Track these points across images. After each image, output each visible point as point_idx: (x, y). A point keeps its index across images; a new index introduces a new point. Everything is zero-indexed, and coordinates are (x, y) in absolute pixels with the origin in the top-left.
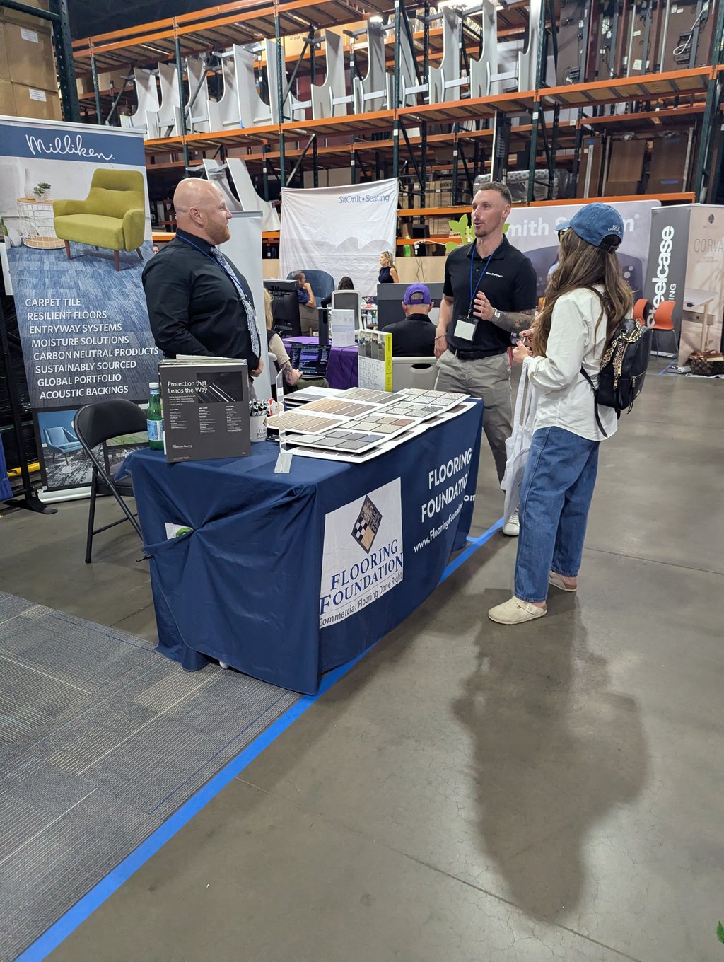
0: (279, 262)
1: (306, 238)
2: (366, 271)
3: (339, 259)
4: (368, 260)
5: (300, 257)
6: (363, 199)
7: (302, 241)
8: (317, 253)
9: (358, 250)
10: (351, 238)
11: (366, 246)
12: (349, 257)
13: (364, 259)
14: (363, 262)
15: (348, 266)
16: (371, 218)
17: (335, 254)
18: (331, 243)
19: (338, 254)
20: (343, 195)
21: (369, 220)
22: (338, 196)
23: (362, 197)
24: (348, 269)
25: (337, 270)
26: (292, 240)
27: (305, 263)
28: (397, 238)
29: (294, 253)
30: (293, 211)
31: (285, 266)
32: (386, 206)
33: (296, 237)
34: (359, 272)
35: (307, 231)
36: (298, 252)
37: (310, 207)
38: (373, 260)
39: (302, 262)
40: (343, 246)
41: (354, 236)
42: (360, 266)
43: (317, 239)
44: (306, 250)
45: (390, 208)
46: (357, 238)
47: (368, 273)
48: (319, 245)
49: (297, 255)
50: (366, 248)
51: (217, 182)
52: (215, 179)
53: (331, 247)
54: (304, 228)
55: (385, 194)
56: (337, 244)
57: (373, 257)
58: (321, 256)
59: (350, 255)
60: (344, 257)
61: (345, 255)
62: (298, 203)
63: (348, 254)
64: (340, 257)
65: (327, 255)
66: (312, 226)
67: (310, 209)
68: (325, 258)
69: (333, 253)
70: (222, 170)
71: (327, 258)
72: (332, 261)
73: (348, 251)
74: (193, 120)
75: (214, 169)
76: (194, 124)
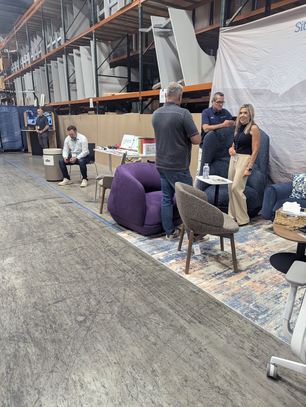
1: (240, 85)
3: (283, 111)
5: (231, 109)
7: (235, 91)
12: (296, 109)
15: (293, 121)
17: (277, 105)
18: (272, 91)
19: (280, 105)
20: (301, 20)
22: (295, 22)
24: (293, 124)
25: (276, 126)
26: (225, 90)
30: (230, 56)
33: (229, 86)
35: (243, 78)
36: (229, 104)
37: (251, 46)
40: (290, 93)
43: (256, 86)
44: (239, 102)
48: (257, 94)
51: (163, 40)
52: (161, 36)
53: (273, 96)
54: (240, 75)
56: (282, 90)
58: (257, 109)
59: (300, 106)
60: (290, 108)
61: (291, 106)
62: (237, 44)
63: (296, 104)
64: (284, 109)
65: (265, 107)
66: (251, 71)
67: (250, 48)
68: (262, 111)
69: (274, 103)
70: (168, 26)
71: (265, 110)
72: (272, 114)
73: (297, 100)
75: (161, 25)
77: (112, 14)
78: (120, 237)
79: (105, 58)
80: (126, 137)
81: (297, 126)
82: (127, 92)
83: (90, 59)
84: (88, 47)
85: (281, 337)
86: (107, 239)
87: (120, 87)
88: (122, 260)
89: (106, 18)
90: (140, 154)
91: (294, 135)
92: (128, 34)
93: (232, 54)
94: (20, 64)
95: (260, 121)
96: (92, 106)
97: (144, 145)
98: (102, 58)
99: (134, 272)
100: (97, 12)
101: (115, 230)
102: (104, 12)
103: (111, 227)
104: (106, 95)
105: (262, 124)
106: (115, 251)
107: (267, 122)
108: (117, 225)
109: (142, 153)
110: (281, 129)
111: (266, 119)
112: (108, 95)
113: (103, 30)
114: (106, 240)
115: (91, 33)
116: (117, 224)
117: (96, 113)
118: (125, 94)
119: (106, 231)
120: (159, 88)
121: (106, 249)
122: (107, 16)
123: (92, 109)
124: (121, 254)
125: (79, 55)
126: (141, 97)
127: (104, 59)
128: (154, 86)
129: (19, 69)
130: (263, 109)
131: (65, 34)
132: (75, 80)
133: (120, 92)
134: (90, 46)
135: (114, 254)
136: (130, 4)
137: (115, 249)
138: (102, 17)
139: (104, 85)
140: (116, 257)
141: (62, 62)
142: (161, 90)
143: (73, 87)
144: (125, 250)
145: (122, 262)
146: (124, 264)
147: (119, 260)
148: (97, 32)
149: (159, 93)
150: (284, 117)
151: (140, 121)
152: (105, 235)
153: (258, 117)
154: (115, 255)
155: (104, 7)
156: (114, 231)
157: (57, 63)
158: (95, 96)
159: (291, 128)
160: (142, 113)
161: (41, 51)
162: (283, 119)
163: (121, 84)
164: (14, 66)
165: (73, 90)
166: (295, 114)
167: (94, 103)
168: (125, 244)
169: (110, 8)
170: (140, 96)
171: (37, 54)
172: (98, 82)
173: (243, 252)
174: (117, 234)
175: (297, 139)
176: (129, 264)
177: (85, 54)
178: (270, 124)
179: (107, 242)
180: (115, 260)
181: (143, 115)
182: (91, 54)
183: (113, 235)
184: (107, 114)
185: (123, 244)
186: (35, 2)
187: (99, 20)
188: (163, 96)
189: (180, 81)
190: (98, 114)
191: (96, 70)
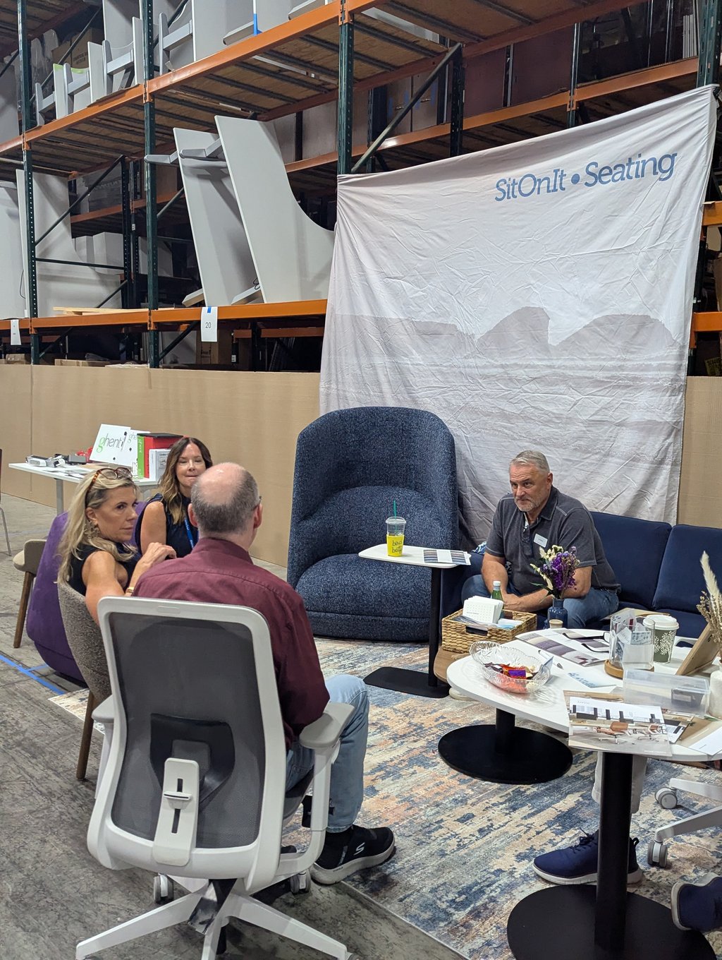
0: (319, 380)
1: (391, 312)
2: (570, 420)
3: (485, 377)
4: (577, 384)
5: (373, 367)
7: (380, 323)
8: (417, 357)
9: (546, 349)
10: (527, 308)
11: (577, 334)
12: (513, 373)
13: (564, 379)
14: (563, 388)
15: (509, 400)
17: (471, 361)
18: (459, 328)
19: (480, 362)
20: (507, 175)
21: (594, 247)
22: (494, 178)
23: (570, 173)
24: (509, 409)
25: (474, 411)
26: (356, 320)
27: (386, 388)
28: (697, 308)
29: (357, 356)
30: (364, 241)
31: (333, 392)
32: (659, 192)
33: (366, 312)
34: (547, 423)
35: (396, 294)
36: (369, 354)
37: (406, 222)
38: (598, 383)
39: (378, 383)
40: (498, 335)
41: (535, 303)
42: (546, 402)
43: (424, 316)
44: (390, 350)
45: (678, 196)
46: (548, 308)
47: (575, 429)
48: (428, 333)
49: (364, 361)
50: (574, 342)
51: (209, 186)
52: (201, 177)
53: (461, 339)
54: (387, 286)
55: (657, 153)
56: (479, 327)
57: (600, 375)
58: (430, 368)
59: (521, 366)
60: (501, 370)
61: (502, 366)
62: (377, 215)
63: (512, 362)
64: (486, 371)
65: (448, 364)
66: (412, 279)
67: (406, 227)
68: (442, 373)
69: (465, 358)
70: (217, 155)
71: (448, 373)
72: (463, 382)
73: (513, 352)
74: (165, 42)
75: (201, 151)
76: (167, 51)
77: (76, 110)
78: (57, 707)
79: (59, 215)
80: (106, 430)
81: (519, 412)
82: (123, 308)
83: (14, 216)
84: (9, 184)
85: (410, 915)
86: (17, 715)
87: (102, 291)
88: (49, 768)
89: (58, 117)
90: (142, 476)
91: (514, 433)
92: (124, 157)
93: (368, 236)
95: (438, 397)
96: (16, 340)
97: (152, 452)
98: (48, 214)
99: (78, 795)
100: (35, 98)
101: (46, 691)
102: (54, 103)
103: (34, 683)
104: (58, 311)
105: (444, 405)
106: (34, 745)
107: (453, 401)
108: (54, 677)
109: (147, 474)
110: (485, 418)
111: (451, 393)
112: (66, 314)
113: (54, 144)
114: (13, 719)
115: (19, 148)
116: (55, 673)
117: (28, 361)
118: (113, 312)
119: (19, 695)
120: (202, 304)
121: (9, 740)
122: (61, 113)
123: (16, 350)
124: (51, 753)
126: (152, 323)
127: (54, 217)
128: (188, 298)
130: (445, 368)
133: (99, 307)
134: (14, 181)
135: (30, 753)
136: (121, 93)
137: (36, 740)
138: (50, 114)
139: (54, 286)
140: (34, 761)
142: (204, 309)
144: (64, 741)
145: (50, 772)
146: (54, 777)
147: (42, 768)
148: (35, 147)
149: (199, 315)
150: (488, 391)
151: (150, 387)
152: (13, 704)
153: (434, 387)
154: (34, 757)
155: (53, 90)
156: (40, 691)
158: (27, 314)
159: (504, 416)
160: (155, 365)
162: (488, 395)
163: (103, 283)
166: (511, 384)
167: (24, 332)
168: (66, 726)
169: (71, 96)
170: (150, 321)
172: (35, 278)
173: (379, 730)
174: (51, 699)
175: (519, 443)
176: (69, 777)
178: (462, 405)
179: (17, 723)
180: (30, 770)
181: (160, 372)
182: (16, 203)
183: (37, 703)
184: (62, 364)
185: (61, 725)
187: (39, 119)
188: (209, 325)
189: (252, 291)
190: (35, 363)
191: (32, 245)
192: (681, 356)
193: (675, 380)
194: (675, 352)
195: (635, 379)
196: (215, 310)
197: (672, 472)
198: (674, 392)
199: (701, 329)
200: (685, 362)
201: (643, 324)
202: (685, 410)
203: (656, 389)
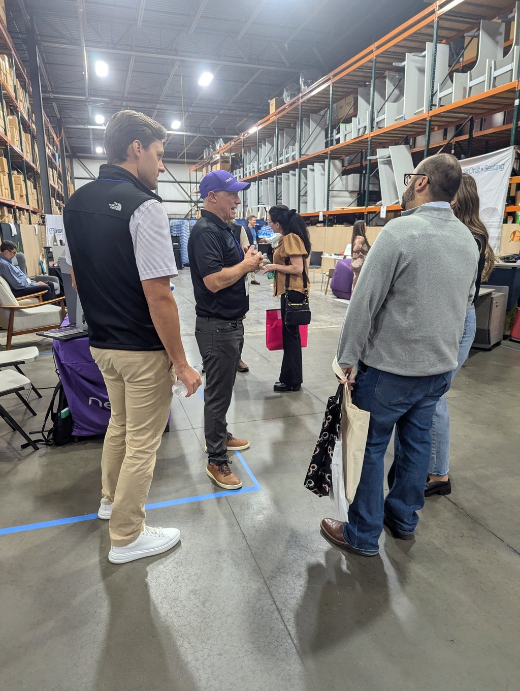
6: (482, 170)
16: (487, 187)
20: (466, 167)
21: (485, 189)
23: (481, 168)
28: (506, 206)
32: (500, 174)
45: (504, 176)
51: (387, 166)
52: (384, 164)
55: (501, 163)
70: (389, 156)
74: (377, 120)
75: (384, 156)
76: (377, 123)
77: (347, 141)
82: (358, 206)
83: (323, 175)
84: (323, 164)
87: (350, 200)
89: (341, 142)
92: (362, 150)
94: (244, 172)
96: (321, 219)
98: (335, 174)
100: (334, 135)
102: (340, 137)
104: (336, 208)
112: (338, 209)
115: (326, 153)
117: (324, 226)
118: (354, 208)
120: (382, 205)
122: (342, 141)
123: (321, 222)
125: (313, 170)
127: (336, 175)
128: (377, 203)
129: (242, 177)
131: (300, 149)
132: (306, 192)
133: (349, 206)
136: (362, 136)
138: (338, 141)
139: (335, 199)
141: (295, 175)
142: (382, 207)
143: (303, 200)
149: (380, 208)
155: (340, 133)
157: (289, 176)
158: (325, 210)
161: (271, 162)
163: (351, 197)
164: (236, 174)
165: (303, 203)
167: (324, 216)
169: (346, 135)
170: (365, 211)
171: (266, 164)
172: (329, 197)
177: (319, 170)
182: (324, 170)
184: (336, 227)
186: (270, 113)
187: (334, 142)
188: (383, 212)
189: (397, 201)
190: (327, 226)
191: (329, 186)
192: (501, 219)
193: (499, 225)
194: (499, 217)
195: (492, 225)
196: (385, 207)
197: (497, 250)
198: (499, 228)
199: (507, 211)
200: (502, 220)
201: (494, 210)
202: (501, 233)
203: (495, 227)
